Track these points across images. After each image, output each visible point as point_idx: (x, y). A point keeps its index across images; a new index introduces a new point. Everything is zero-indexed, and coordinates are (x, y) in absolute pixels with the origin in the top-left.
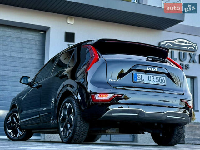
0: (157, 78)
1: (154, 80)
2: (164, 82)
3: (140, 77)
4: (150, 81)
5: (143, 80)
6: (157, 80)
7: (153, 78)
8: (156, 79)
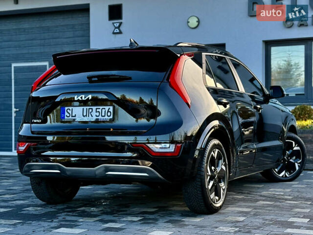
0: (98, 110)
1: (91, 115)
2: (110, 116)
3: (70, 112)
4: (84, 116)
5: (74, 117)
6: (98, 114)
7: (91, 110)
8: (96, 112)
